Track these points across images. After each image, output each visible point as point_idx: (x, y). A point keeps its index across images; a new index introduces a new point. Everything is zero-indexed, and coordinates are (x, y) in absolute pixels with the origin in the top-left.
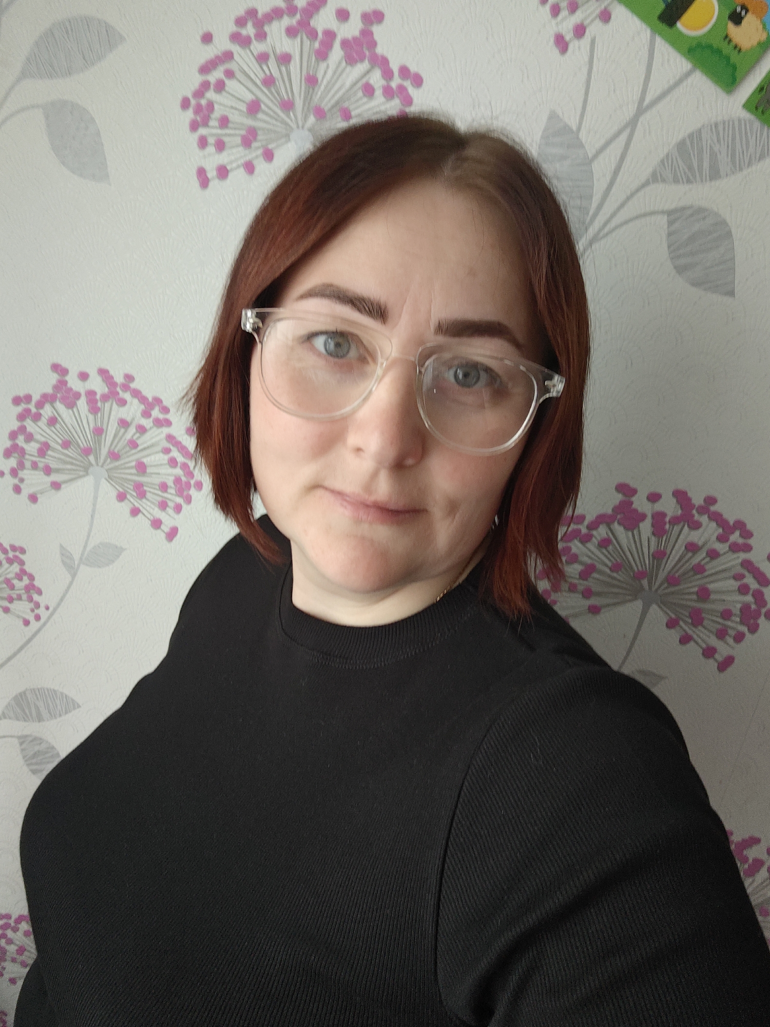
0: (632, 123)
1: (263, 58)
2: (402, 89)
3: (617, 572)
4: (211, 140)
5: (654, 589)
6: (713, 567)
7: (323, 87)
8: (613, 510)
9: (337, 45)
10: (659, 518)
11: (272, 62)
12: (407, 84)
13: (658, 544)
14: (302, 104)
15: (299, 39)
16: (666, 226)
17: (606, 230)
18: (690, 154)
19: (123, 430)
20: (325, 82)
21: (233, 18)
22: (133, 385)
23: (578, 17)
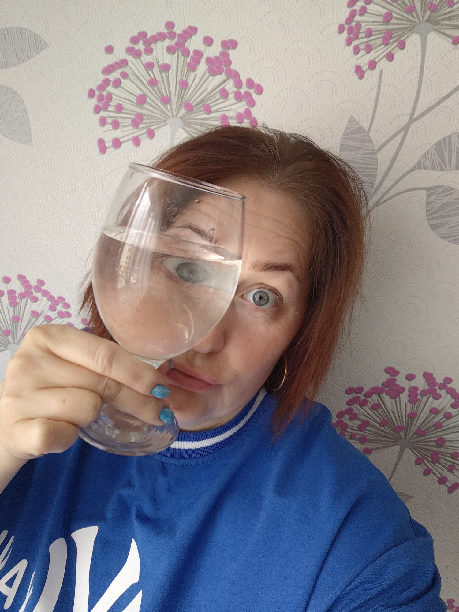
0: (406, 128)
1: (149, 66)
2: (248, 94)
3: (383, 426)
4: (109, 120)
5: (408, 439)
6: (448, 424)
7: (192, 90)
8: (383, 385)
9: (203, 61)
10: (413, 391)
11: (156, 69)
12: (252, 91)
13: (412, 407)
14: (176, 101)
15: (176, 55)
16: (425, 198)
17: (385, 198)
18: (443, 152)
19: (34, 319)
20: (193, 86)
21: (129, 37)
22: (43, 288)
23: (372, 56)
